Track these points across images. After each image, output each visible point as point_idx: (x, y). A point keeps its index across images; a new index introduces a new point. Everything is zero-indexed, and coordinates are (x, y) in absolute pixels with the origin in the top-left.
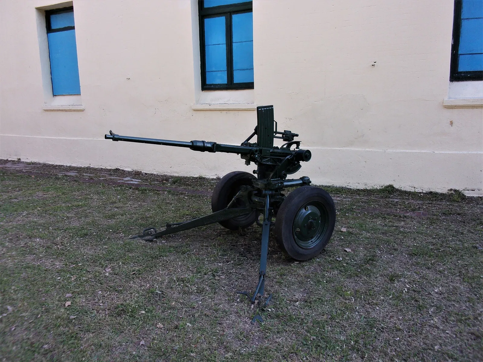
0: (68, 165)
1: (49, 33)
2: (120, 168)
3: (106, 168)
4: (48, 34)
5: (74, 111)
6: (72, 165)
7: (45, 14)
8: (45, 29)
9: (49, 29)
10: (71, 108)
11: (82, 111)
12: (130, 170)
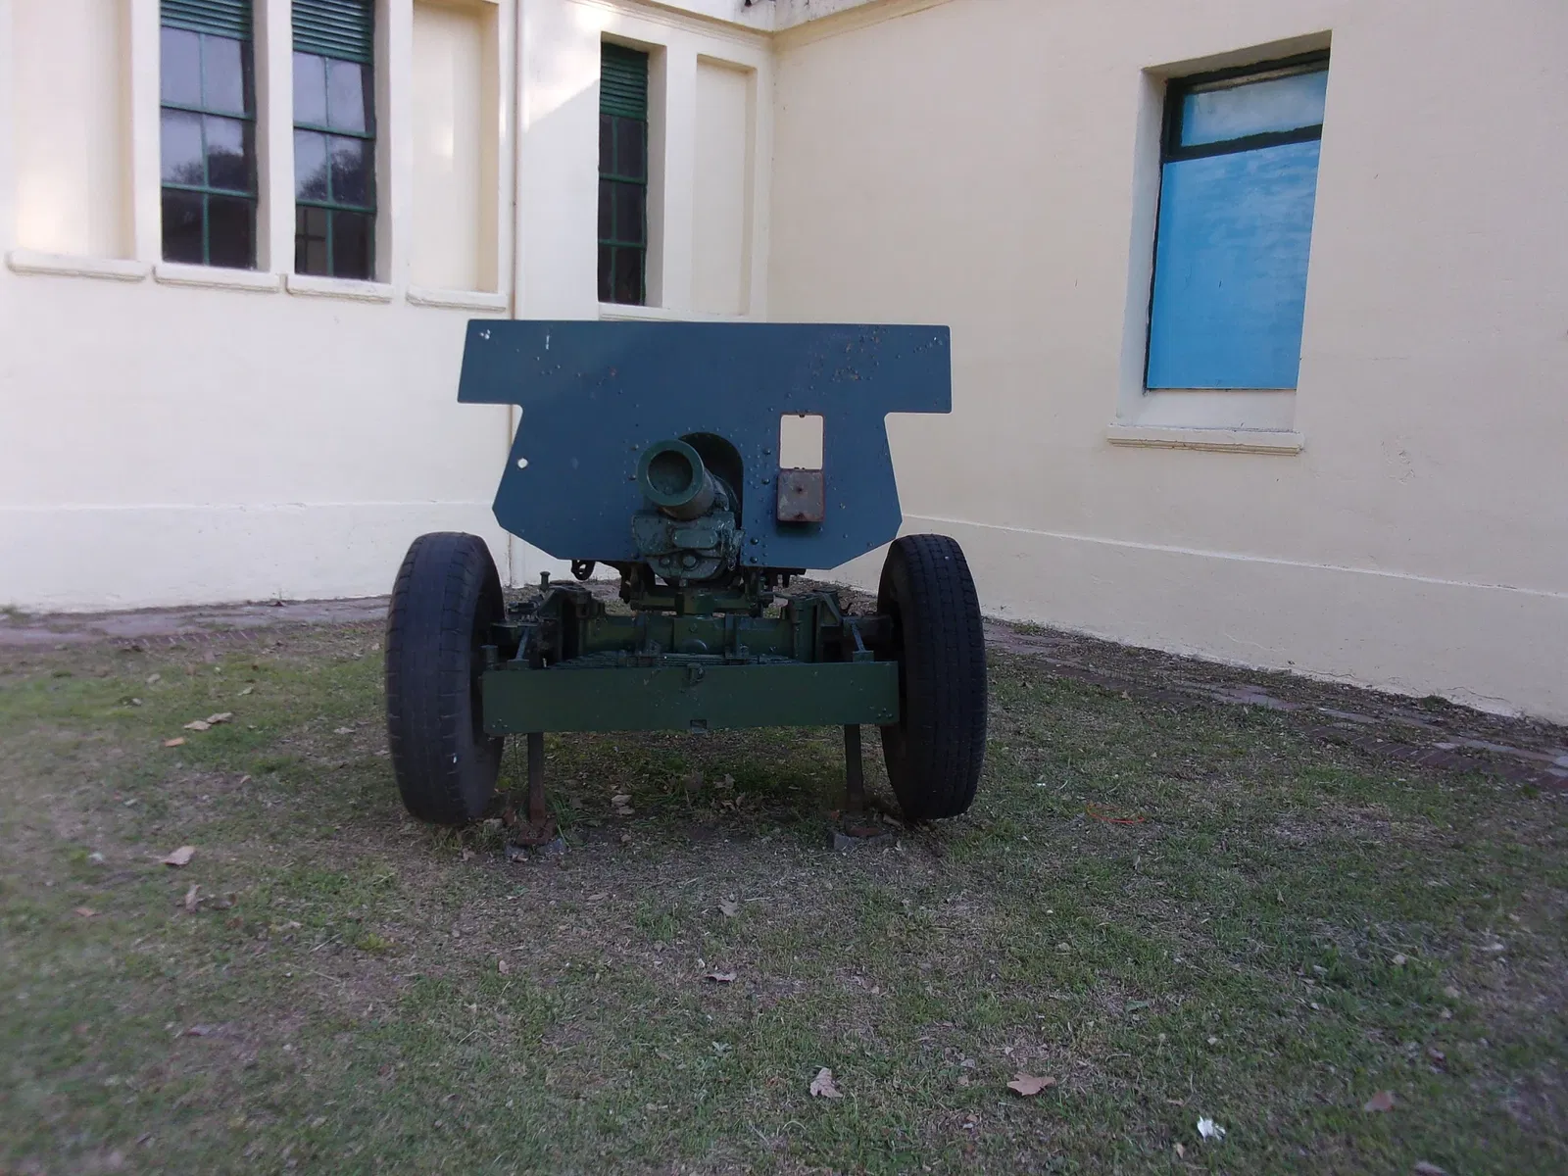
0: (1185, 653)
1: (1168, 162)
2: (1448, 698)
3: (1374, 688)
4: (1165, 165)
5: (1254, 450)
6: (1202, 654)
7: (1164, 92)
8: (1158, 146)
9: (1173, 145)
10: (1240, 438)
11: (1294, 452)
12: (1506, 712)
